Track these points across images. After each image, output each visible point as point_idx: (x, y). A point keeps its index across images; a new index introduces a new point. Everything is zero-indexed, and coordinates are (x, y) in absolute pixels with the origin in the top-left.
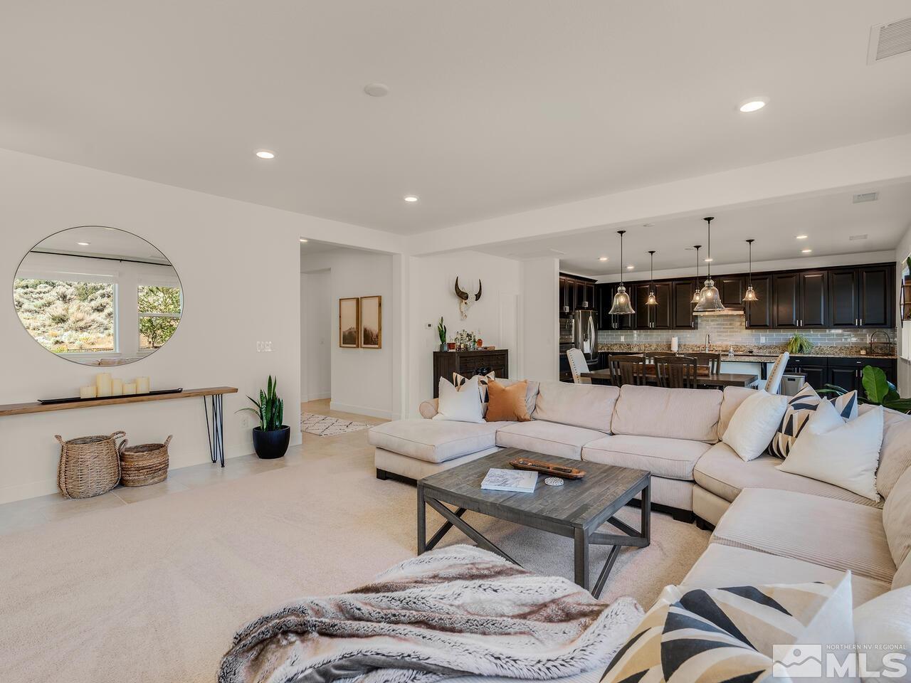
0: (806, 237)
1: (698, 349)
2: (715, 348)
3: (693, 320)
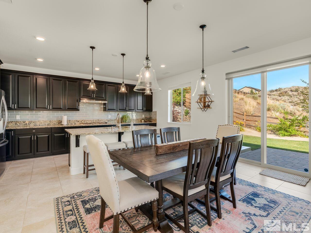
1: (78, 123)
2: (87, 121)
3: (79, 105)
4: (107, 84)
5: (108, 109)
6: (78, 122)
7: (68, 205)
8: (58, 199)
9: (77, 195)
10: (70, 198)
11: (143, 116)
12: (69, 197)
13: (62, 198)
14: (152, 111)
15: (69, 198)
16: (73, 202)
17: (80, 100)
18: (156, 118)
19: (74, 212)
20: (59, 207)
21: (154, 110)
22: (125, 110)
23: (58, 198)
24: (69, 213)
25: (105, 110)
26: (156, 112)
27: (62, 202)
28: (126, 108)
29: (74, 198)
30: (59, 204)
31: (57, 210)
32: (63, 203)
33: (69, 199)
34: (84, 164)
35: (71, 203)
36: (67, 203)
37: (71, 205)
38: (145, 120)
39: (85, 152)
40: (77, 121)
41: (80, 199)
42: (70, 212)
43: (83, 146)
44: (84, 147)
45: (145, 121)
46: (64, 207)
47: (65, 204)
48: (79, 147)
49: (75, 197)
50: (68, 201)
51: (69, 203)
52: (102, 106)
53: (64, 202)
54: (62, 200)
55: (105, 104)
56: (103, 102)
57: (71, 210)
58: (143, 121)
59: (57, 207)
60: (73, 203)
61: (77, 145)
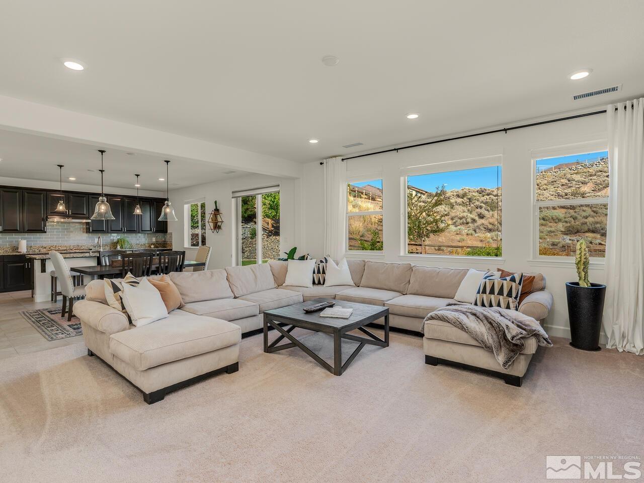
0: (163, 180)
1: (45, 250)
2: (60, 248)
3: (45, 225)
4: (90, 196)
5: (93, 231)
6: (45, 248)
8: (24, 312)
11: (154, 240)
14: (166, 232)
17: (47, 218)
18: (171, 241)
21: (169, 231)
22: (122, 230)
25: (88, 231)
26: (171, 233)
28: (122, 229)
34: (52, 290)
38: (157, 245)
39: (52, 277)
40: (42, 247)
43: (50, 271)
44: (52, 272)
45: (156, 247)
48: (45, 272)
52: (85, 226)
55: (87, 224)
56: (84, 221)
58: (152, 246)
61: (43, 270)
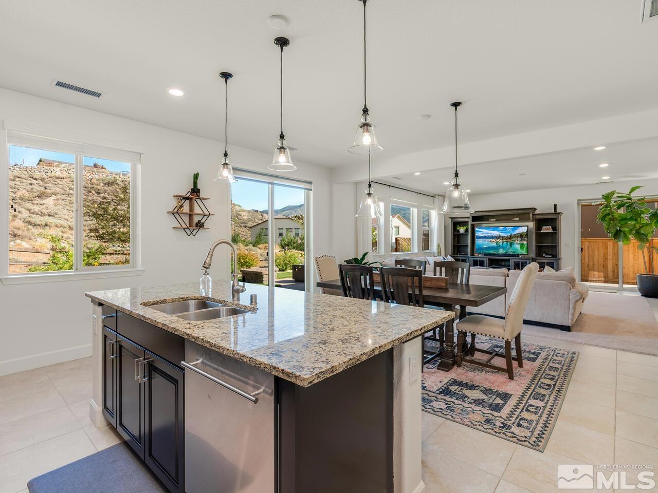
7: (525, 419)
8: (535, 442)
9: (494, 425)
10: (511, 428)
12: (510, 432)
13: (526, 439)
15: (512, 430)
16: (513, 420)
19: (526, 406)
20: (543, 426)
23: (533, 443)
24: (533, 410)
27: (532, 432)
29: (503, 423)
30: (539, 432)
31: (549, 424)
32: (531, 429)
33: (515, 429)
35: (518, 420)
36: (525, 424)
37: (521, 417)
41: (496, 417)
42: (531, 410)
46: (535, 422)
47: (528, 425)
49: (498, 424)
50: (519, 425)
51: (521, 422)
53: (529, 429)
54: (529, 434)
57: (527, 410)
59: (546, 429)
60: (515, 418)
